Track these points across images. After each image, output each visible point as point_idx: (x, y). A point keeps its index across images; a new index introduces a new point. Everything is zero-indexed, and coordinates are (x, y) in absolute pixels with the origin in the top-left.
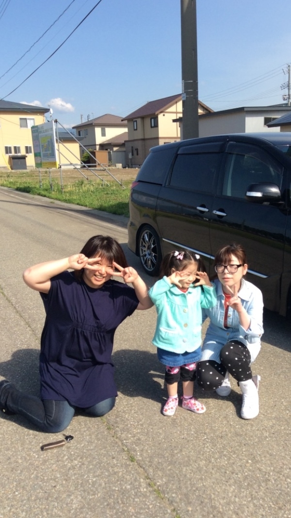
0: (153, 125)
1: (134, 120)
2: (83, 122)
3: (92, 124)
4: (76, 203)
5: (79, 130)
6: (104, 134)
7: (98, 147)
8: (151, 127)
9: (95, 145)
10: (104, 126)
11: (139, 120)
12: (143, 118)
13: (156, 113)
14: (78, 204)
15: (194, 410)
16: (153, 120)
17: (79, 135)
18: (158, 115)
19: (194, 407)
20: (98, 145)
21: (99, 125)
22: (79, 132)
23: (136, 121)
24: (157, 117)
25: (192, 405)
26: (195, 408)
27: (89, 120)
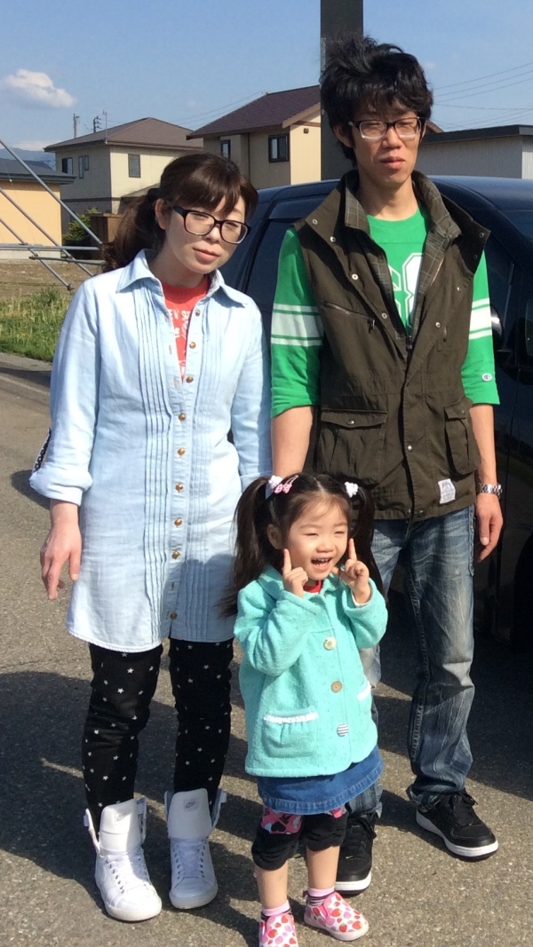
0: (275, 156)
1: (223, 138)
2: (79, 135)
3: (102, 141)
4: (23, 350)
5: (65, 157)
6: (135, 171)
7: (116, 205)
8: (271, 160)
9: (110, 199)
10: (136, 149)
11: (236, 141)
12: (247, 135)
13: (285, 125)
14: (28, 355)
15: (334, 929)
16: (275, 142)
17: (65, 169)
18: (288, 129)
19: (333, 921)
20: (116, 199)
21: (121, 147)
22: (64, 162)
23: (229, 142)
24: (288, 135)
25: (327, 916)
26: (337, 925)
27: (97, 130)
